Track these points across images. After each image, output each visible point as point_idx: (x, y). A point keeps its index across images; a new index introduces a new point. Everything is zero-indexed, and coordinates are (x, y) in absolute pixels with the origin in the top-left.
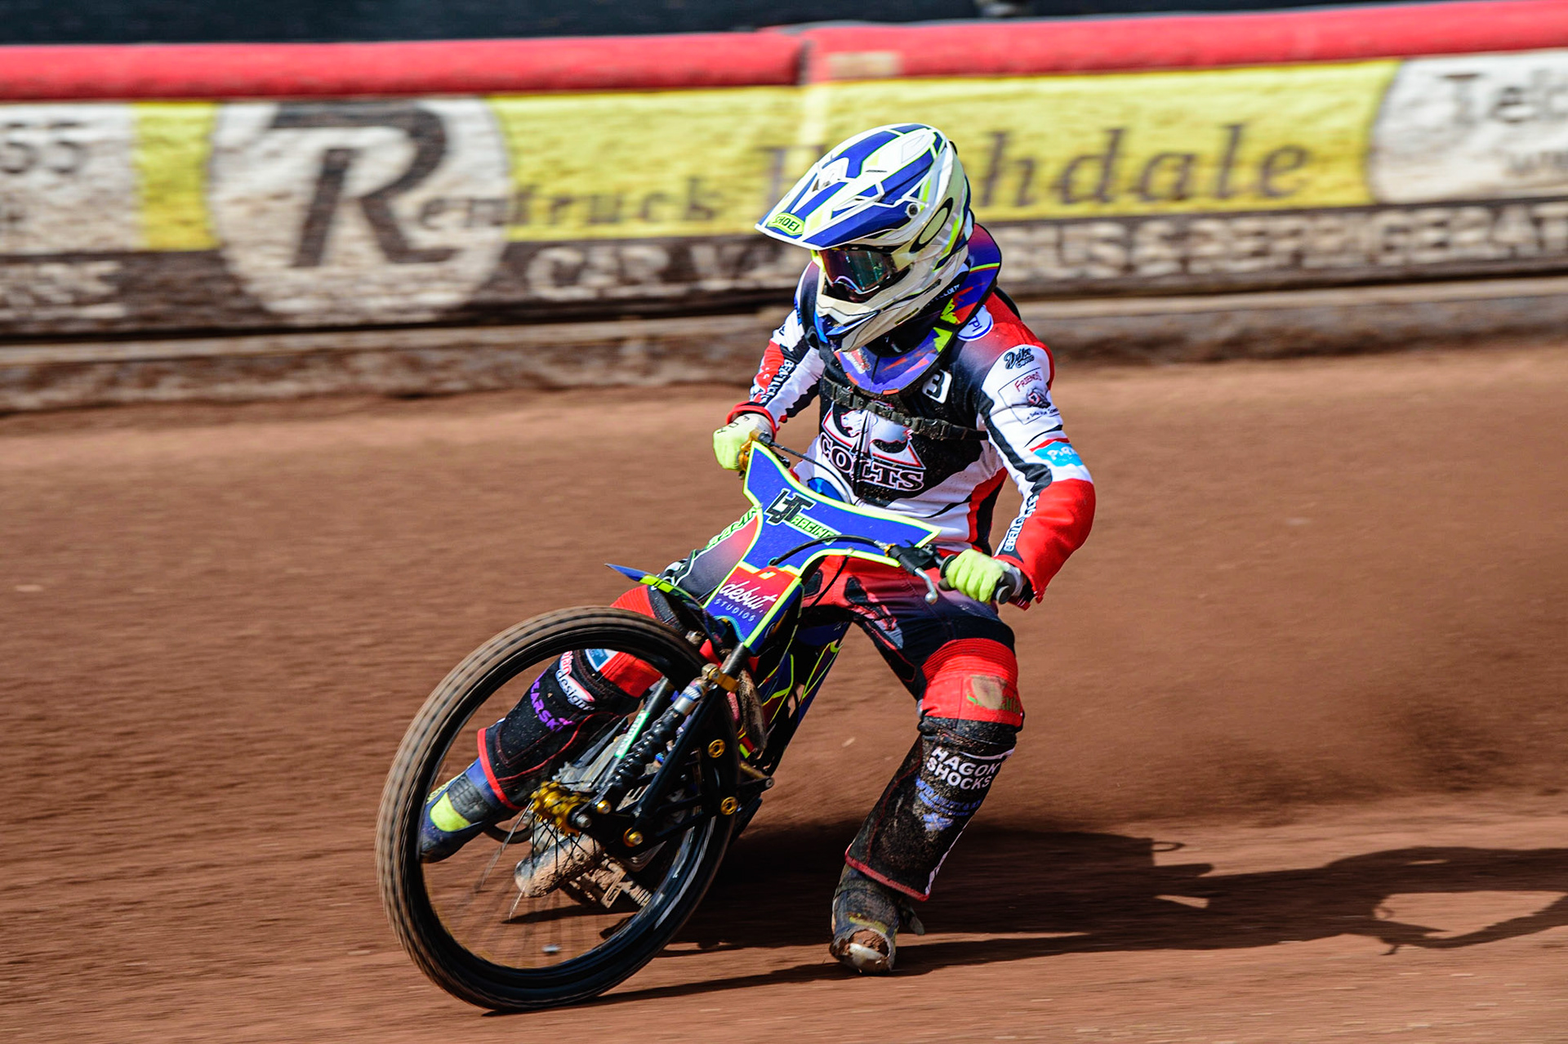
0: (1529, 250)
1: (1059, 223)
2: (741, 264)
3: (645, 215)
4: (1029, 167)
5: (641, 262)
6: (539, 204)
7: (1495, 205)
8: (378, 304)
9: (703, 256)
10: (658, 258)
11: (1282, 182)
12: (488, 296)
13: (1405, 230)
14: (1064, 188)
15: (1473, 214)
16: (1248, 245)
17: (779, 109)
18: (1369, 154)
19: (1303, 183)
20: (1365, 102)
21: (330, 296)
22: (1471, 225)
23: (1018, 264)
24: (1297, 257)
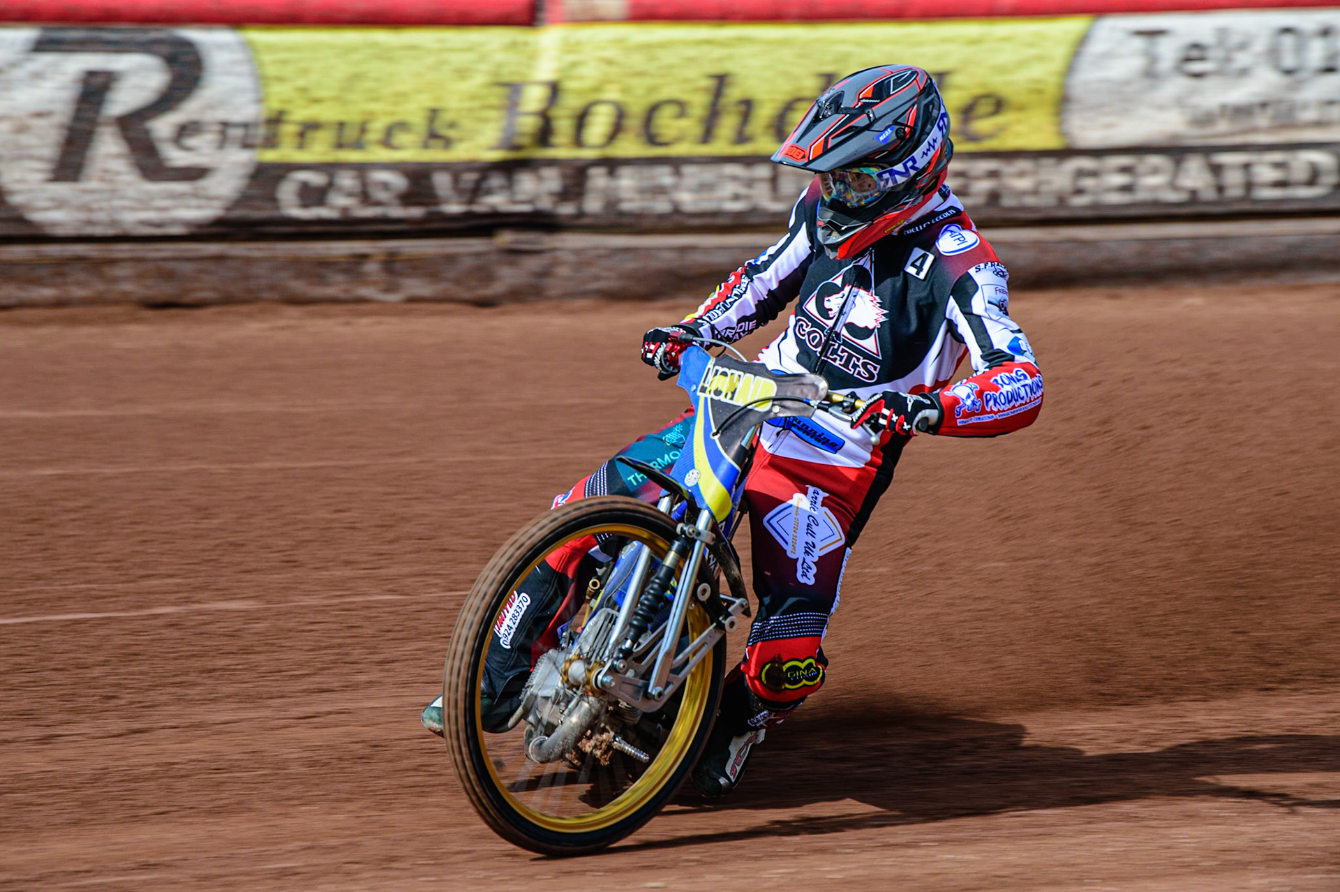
0: (1209, 194)
2: (477, 191)
3: (387, 142)
4: (747, 106)
5: (385, 186)
6: (289, 129)
7: (1176, 151)
8: (132, 218)
9: (442, 182)
10: (398, 182)
11: (982, 125)
12: (239, 213)
13: (1094, 174)
14: (778, 126)
15: (1155, 160)
17: (513, 45)
18: (1063, 103)
19: (1001, 129)
20: (1060, 53)
21: (86, 208)
22: (1155, 171)
23: (736, 197)
24: (994, 197)
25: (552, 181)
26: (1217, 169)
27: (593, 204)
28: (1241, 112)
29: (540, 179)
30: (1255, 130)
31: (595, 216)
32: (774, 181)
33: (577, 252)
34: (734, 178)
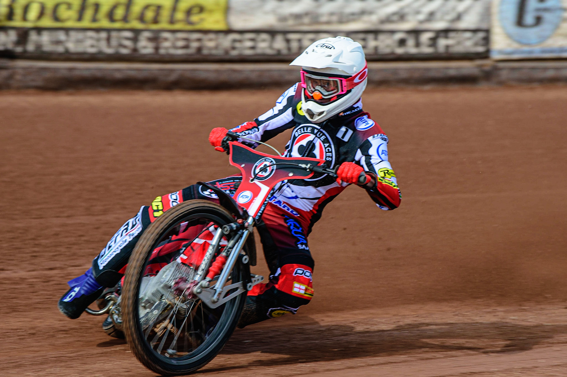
0: (285, 51)
1: (108, 30)
4: (97, 6)
7: (272, 33)
11: (194, 18)
13: (240, 41)
14: (111, 16)
15: (264, 36)
16: (181, 43)
18: (227, 9)
19: (202, 20)
22: (264, 41)
23: (92, 46)
24: (199, 49)
25: (13, 36)
26: (288, 41)
27: (30, 47)
28: (298, 17)
29: (7, 35)
30: (303, 24)
31: (31, 53)
32: (108, 39)
33: (24, 68)
34: (91, 38)
